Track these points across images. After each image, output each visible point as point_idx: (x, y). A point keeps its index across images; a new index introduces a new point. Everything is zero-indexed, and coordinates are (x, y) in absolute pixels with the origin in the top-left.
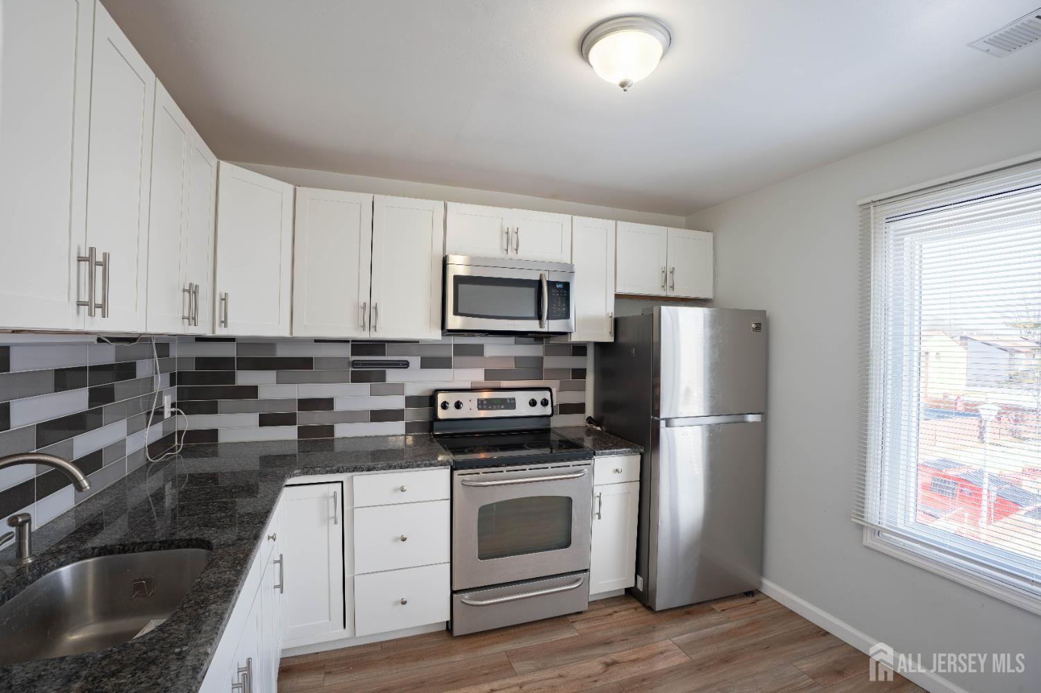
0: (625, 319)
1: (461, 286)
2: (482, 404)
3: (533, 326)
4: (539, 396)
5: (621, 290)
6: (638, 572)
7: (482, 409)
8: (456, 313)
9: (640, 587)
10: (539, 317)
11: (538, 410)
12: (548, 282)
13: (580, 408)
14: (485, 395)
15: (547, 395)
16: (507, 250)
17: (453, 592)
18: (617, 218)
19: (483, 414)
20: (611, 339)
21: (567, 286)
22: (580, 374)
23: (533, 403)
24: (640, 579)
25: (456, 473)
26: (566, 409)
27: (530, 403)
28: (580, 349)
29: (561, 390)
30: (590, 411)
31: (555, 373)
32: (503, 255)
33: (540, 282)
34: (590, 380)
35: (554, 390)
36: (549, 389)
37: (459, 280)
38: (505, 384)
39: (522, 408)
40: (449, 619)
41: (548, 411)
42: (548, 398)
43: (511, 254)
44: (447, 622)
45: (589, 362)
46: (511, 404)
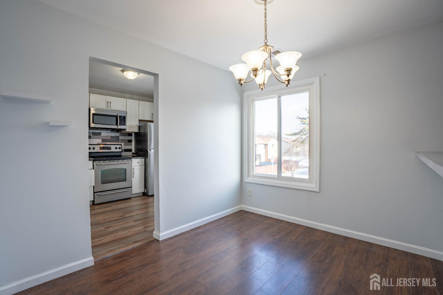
0: (141, 126)
1: (94, 116)
2: (101, 148)
3: (115, 127)
4: (118, 146)
5: (141, 119)
6: (145, 188)
7: (101, 150)
8: (93, 123)
9: (146, 192)
10: (117, 124)
11: (118, 150)
12: (119, 116)
13: (130, 150)
14: (102, 146)
15: (120, 146)
16: (108, 107)
17: (94, 193)
18: (139, 100)
19: (101, 151)
20: (138, 131)
21: (125, 117)
22: (130, 141)
23: (116, 148)
24: (146, 190)
25: (94, 162)
26: (126, 150)
27: (115, 148)
28: (130, 134)
29: (125, 145)
30: (133, 151)
31: (123, 141)
32: (107, 108)
33: (117, 116)
34: (133, 143)
35: (123, 145)
36: (121, 145)
37: (94, 114)
38: (107, 143)
39: (113, 149)
40: (93, 200)
41: (120, 150)
42: (121, 147)
43: (109, 108)
44: (93, 201)
45: (133, 138)
46: (110, 149)
